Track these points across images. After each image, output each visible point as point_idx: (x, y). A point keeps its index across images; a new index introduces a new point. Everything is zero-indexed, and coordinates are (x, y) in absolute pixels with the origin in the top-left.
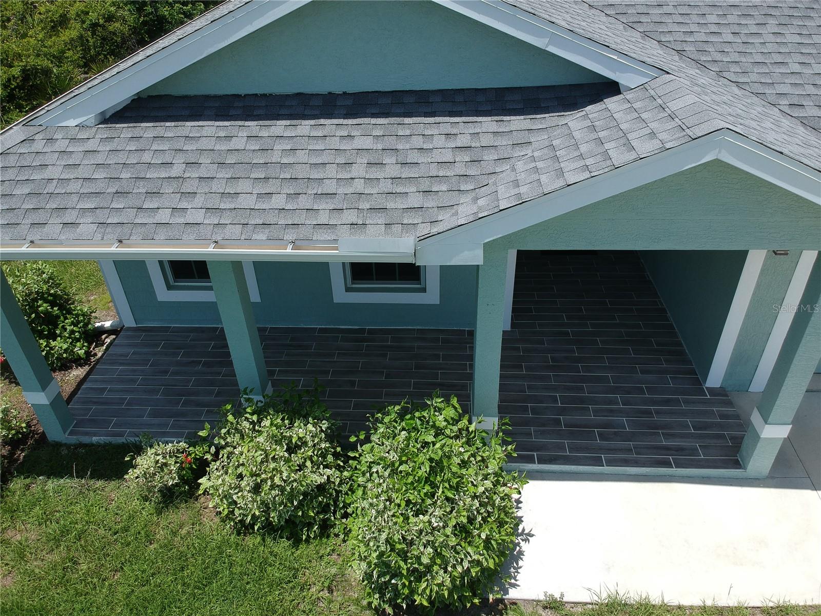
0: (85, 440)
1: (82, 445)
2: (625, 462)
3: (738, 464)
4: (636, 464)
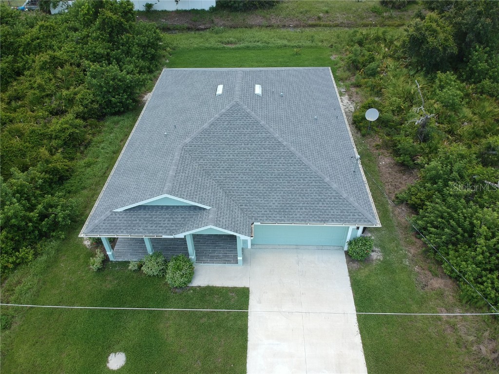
0: (118, 260)
2: (218, 263)
3: (237, 263)
4: (220, 263)
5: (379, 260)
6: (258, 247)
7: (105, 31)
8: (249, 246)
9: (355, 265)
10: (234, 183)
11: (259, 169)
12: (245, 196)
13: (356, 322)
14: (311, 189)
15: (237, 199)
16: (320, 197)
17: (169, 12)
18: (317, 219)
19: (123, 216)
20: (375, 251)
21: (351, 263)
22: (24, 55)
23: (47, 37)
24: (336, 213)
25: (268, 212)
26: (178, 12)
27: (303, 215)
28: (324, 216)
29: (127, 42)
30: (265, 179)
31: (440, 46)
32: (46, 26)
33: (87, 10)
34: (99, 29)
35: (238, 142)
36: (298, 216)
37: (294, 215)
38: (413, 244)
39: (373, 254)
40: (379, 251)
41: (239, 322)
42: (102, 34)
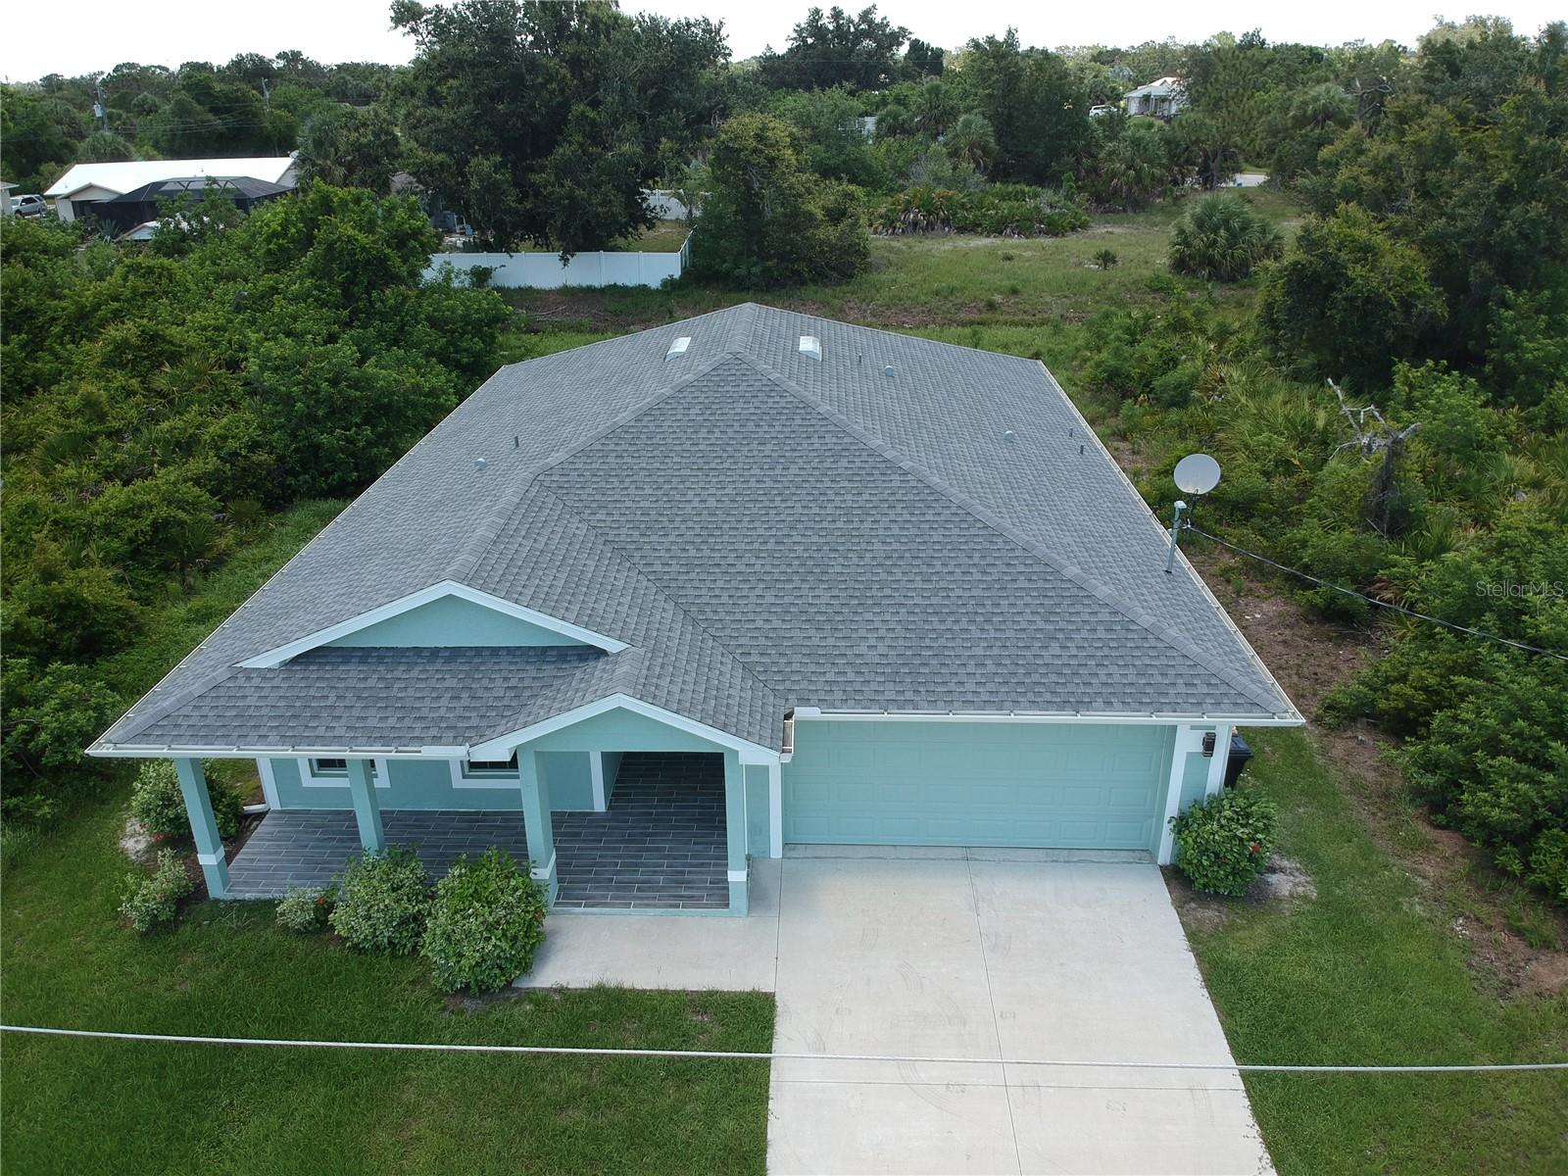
0: (240, 897)
1: (235, 901)
2: (647, 906)
3: (727, 905)
4: (655, 906)
5: (1306, 898)
6: (810, 852)
7: (331, 281)
8: (776, 851)
9: (1210, 914)
10: (720, 584)
11: (815, 539)
12: (759, 624)
13: (1251, 1121)
14: (1012, 600)
15: (727, 632)
16: (1051, 627)
17: (539, 291)
18: (1048, 697)
19: (275, 683)
20: (1282, 870)
21: (1193, 905)
22: (62, 344)
23: (144, 295)
24: (1116, 679)
25: (851, 676)
26: (566, 291)
27: (990, 687)
28: (1071, 688)
29: (397, 309)
30: (839, 569)
31: (1390, 289)
32: (149, 267)
33: (280, 225)
34: (312, 274)
35: (736, 463)
36: (970, 686)
37: (952, 686)
38: (1426, 847)
39: (1273, 878)
40: (1298, 870)
41: (728, 1124)
42: (317, 288)
